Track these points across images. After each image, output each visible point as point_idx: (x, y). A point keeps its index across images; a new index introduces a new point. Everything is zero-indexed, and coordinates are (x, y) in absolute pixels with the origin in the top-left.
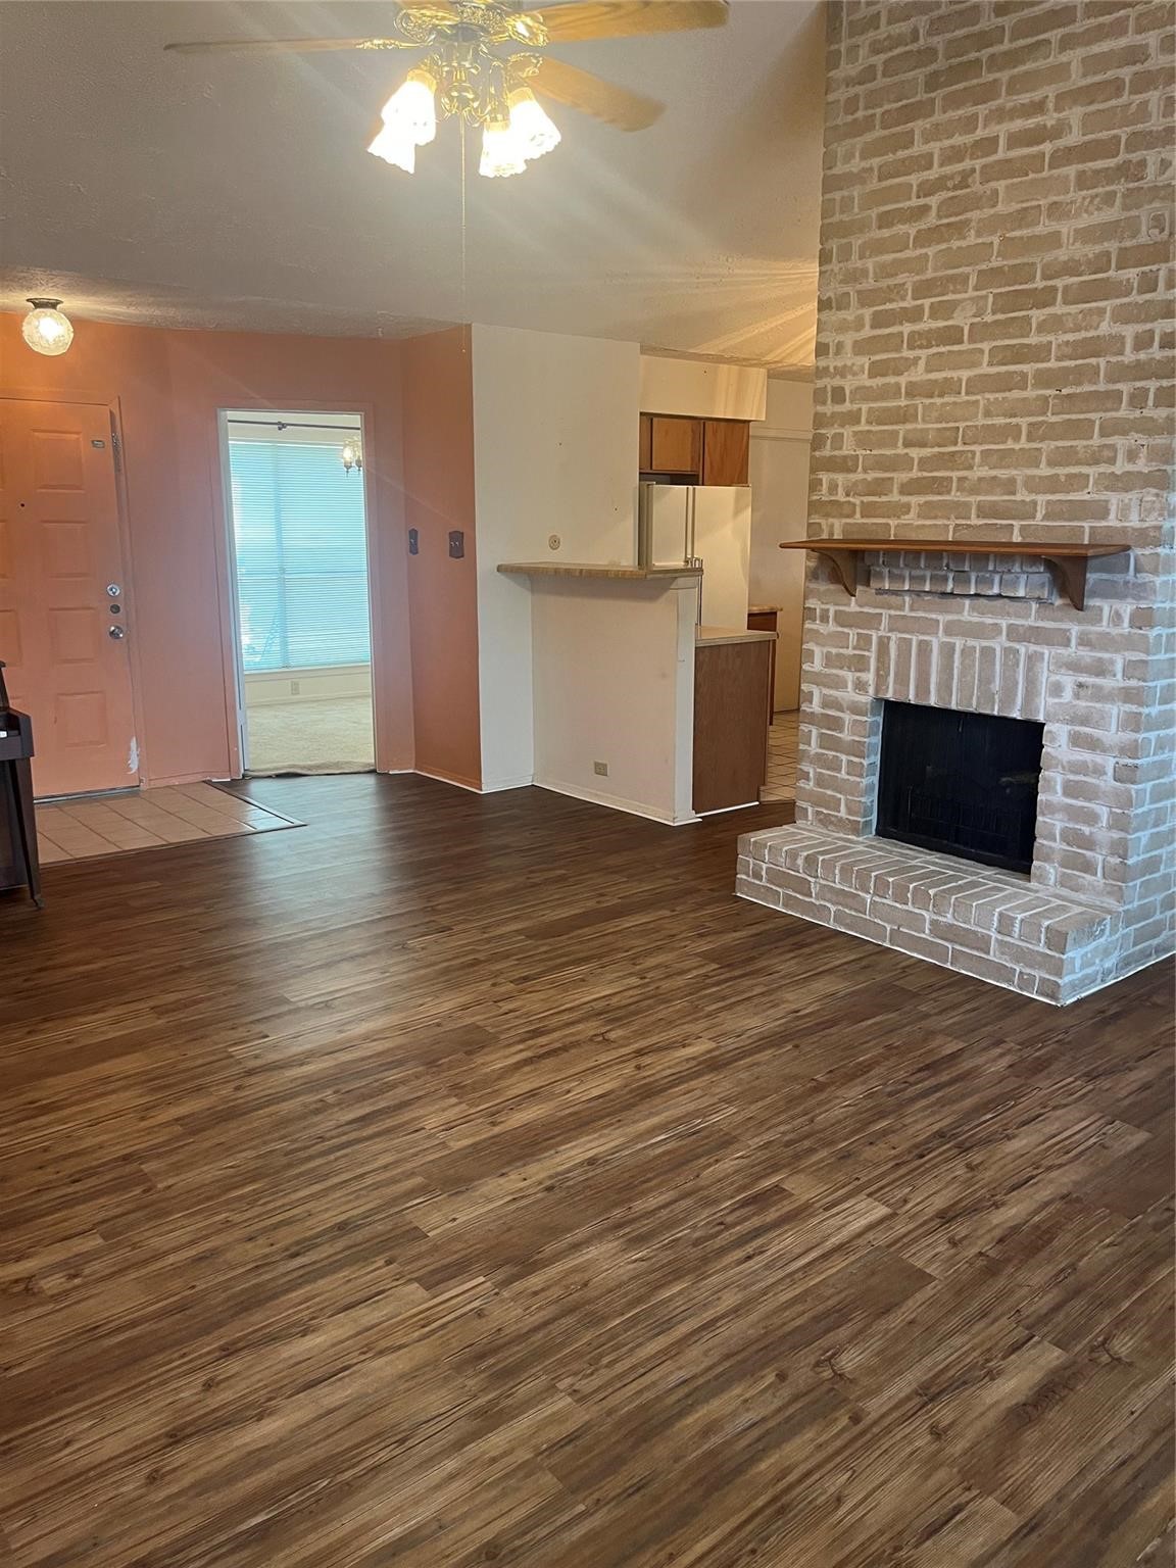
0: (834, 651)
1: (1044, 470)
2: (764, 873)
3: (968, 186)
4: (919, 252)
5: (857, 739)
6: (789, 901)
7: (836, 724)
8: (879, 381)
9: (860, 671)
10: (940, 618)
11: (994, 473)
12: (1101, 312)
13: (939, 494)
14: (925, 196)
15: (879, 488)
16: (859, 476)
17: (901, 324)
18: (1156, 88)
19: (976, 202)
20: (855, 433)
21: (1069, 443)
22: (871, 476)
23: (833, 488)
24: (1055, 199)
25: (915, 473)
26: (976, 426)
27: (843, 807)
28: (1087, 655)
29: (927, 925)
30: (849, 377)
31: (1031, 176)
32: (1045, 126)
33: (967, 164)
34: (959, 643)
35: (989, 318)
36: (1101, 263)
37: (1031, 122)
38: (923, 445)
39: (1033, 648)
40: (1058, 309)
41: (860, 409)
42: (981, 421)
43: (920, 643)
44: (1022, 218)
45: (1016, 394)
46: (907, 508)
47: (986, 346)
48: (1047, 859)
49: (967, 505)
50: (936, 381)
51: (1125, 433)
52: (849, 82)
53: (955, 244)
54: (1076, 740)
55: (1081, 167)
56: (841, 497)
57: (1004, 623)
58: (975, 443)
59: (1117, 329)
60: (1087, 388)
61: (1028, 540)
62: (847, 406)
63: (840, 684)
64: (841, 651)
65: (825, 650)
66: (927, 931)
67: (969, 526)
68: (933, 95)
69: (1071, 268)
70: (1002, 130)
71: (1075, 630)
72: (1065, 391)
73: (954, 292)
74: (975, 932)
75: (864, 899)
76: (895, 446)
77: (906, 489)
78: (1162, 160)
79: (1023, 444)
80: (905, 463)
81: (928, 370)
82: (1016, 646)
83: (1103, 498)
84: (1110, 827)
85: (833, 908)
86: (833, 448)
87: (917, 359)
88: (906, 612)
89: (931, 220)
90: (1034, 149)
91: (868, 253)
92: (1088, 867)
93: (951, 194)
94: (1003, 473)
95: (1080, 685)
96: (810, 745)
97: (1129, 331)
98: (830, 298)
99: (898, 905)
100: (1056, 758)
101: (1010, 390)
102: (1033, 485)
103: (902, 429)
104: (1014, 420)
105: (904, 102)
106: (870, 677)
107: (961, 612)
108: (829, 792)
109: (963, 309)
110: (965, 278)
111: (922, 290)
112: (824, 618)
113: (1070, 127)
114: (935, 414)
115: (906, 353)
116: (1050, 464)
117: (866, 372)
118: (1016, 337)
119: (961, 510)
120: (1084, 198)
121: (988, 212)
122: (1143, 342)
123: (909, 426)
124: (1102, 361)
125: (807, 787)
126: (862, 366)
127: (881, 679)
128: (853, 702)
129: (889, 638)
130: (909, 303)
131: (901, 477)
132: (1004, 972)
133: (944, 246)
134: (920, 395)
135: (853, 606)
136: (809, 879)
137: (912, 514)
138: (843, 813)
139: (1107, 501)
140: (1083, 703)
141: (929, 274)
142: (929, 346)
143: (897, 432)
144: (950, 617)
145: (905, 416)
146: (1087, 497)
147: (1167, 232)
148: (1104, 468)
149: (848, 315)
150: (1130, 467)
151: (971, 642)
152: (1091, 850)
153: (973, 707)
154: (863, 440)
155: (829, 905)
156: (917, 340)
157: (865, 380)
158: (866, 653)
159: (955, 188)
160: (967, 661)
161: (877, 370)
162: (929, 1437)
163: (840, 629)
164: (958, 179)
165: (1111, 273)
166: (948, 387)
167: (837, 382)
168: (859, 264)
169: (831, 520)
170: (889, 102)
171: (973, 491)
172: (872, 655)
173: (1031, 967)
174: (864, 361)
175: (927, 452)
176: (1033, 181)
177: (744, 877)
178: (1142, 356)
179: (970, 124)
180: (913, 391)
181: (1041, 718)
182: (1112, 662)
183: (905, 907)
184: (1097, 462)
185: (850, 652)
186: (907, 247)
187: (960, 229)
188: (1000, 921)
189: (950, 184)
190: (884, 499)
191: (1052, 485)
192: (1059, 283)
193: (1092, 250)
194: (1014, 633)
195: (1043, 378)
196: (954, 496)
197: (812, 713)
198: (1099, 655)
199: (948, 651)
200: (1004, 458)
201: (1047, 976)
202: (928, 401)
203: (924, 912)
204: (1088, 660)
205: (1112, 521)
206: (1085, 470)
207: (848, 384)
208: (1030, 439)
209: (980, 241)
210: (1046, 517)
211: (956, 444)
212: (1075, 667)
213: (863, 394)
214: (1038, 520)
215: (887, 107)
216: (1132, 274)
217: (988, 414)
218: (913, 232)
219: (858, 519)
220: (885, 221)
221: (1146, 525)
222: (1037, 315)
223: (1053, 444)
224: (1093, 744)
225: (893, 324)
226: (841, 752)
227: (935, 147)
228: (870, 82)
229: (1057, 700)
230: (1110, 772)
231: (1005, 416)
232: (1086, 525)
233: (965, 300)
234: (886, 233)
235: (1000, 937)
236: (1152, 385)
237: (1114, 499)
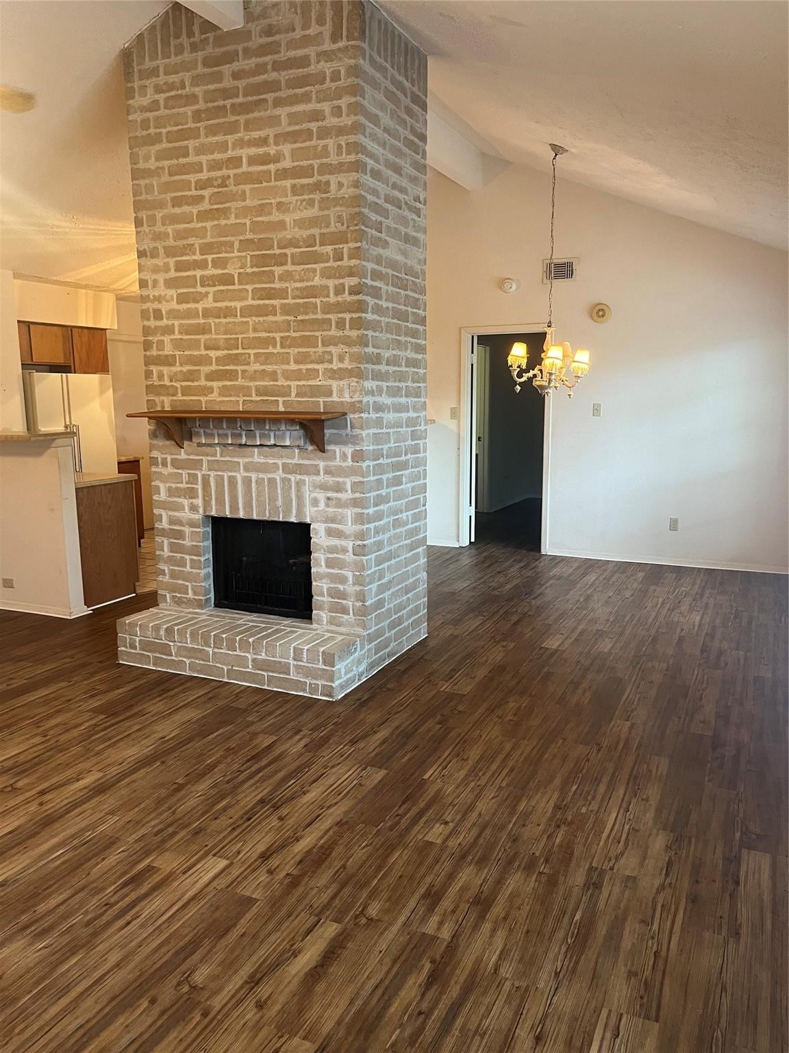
0: (174, 486)
1: (293, 367)
2: (137, 644)
3: (226, 186)
4: (200, 225)
5: (194, 544)
6: (157, 661)
7: (179, 535)
8: (185, 306)
9: (192, 498)
10: (240, 460)
11: (263, 367)
12: (314, 270)
13: (231, 380)
14: (201, 189)
15: (190, 376)
16: (177, 368)
17: (194, 269)
18: (331, 138)
19: (232, 197)
20: (172, 340)
21: (304, 350)
22: (185, 368)
23: (161, 377)
24: (281, 200)
25: (214, 367)
26: (249, 338)
27: (190, 591)
28: (330, 480)
29: (250, 663)
30: (164, 303)
31: (265, 184)
32: (269, 153)
33: (224, 172)
34: (254, 476)
35: (249, 270)
36: (311, 242)
37: (261, 150)
38: (217, 348)
39: (299, 477)
40: (289, 267)
41: (174, 324)
42: (252, 335)
43: (230, 477)
44: (262, 209)
45: (271, 318)
46: (211, 390)
47: (249, 288)
48: (321, 608)
49: (249, 388)
50: (221, 308)
51: (335, 345)
52: (144, 109)
53: (223, 222)
54: (330, 533)
55: (293, 181)
56: (167, 382)
57: (280, 462)
58: (249, 348)
59: (325, 282)
60: (312, 316)
61: (288, 410)
62: (165, 322)
63: (180, 508)
64: (178, 485)
65: (167, 485)
66: (250, 667)
67: (253, 401)
68: (198, 125)
69: (293, 243)
70: (245, 153)
71: (322, 464)
72: (299, 318)
73: (226, 252)
74: (280, 662)
75: (208, 652)
76: (199, 349)
77: (210, 377)
78: (339, 182)
79: (278, 349)
80: (208, 360)
81: (216, 301)
82: (289, 476)
83: (328, 383)
84: (354, 584)
85: (188, 661)
86: (158, 350)
87: (207, 294)
88: (218, 458)
89: (205, 206)
90: (264, 168)
91: (167, 223)
92: (344, 610)
93: (216, 190)
94: (269, 368)
95: (328, 499)
96: (163, 551)
97: (331, 283)
98: (145, 250)
99: (230, 652)
100: (318, 545)
101: (267, 316)
102: (288, 376)
103: (203, 338)
104: (271, 335)
105: (180, 127)
106: (199, 502)
107: (252, 456)
108: (180, 582)
109: (233, 263)
110: (231, 244)
111: (206, 249)
112: (164, 464)
113: (285, 156)
114: (222, 329)
115: (200, 289)
116: (296, 362)
117: (175, 300)
118: (266, 283)
119: (246, 391)
120: (297, 201)
121: (240, 204)
122: (339, 290)
123: (207, 337)
124: (318, 301)
125: (165, 580)
126: (172, 296)
127: (207, 503)
128: (190, 519)
129: (209, 475)
130: (197, 257)
131: (205, 369)
132: (299, 685)
133: (216, 222)
134: (212, 316)
135: (183, 455)
136: (170, 643)
137: (215, 394)
138: (190, 595)
139: (331, 386)
140: (331, 510)
141: (209, 239)
142: (215, 286)
143: (199, 340)
144: (247, 460)
145: (204, 330)
146: (319, 383)
147: (345, 225)
148: (326, 365)
149: (159, 262)
150: (341, 365)
151: (261, 476)
152: (345, 599)
153: (267, 516)
154: (177, 344)
155: (185, 660)
156: (205, 282)
157: (174, 305)
158: (195, 486)
159: (219, 186)
160: (260, 488)
161: (182, 299)
162: (255, 1010)
163: (176, 471)
164: (220, 181)
165: (317, 248)
166: (229, 312)
167: (156, 305)
168: (162, 229)
169: (162, 398)
170: (170, 126)
171: (252, 379)
172: (199, 487)
173: (316, 679)
174: (172, 293)
175: (220, 353)
176: (265, 187)
177: (123, 649)
178: (340, 299)
179: (223, 147)
180: (207, 313)
181: (308, 521)
182: (344, 483)
183: (235, 653)
184: (322, 362)
185: (184, 486)
186: (193, 221)
187: (225, 213)
188: (294, 653)
189: (215, 183)
190: (196, 384)
191: (298, 375)
192: (288, 251)
193: (305, 233)
194: (286, 469)
195: (286, 310)
196: (240, 382)
197: (163, 529)
198: (337, 479)
199: (248, 482)
200: (268, 359)
201: (326, 683)
202: (217, 321)
203: (247, 655)
204: (331, 482)
205: (335, 398)
206: (316, 366)
207: (164, 308)
208: (282, 347)
209: (238, 221)
210: (297, 395)
211: (238, 349)
212: (324, 487)
213: (173, 314)
214: (293, 397)
215: (169, 129)
216: (328, 249)
217: (255, 330)
218: (195, 212)
219: (180, 397)
220: (177, 202)
221: (353, 400)
222: (278, 270)
223: (297, 350)
224: (339, 534)
225: (189, 270)
226: (186, 554)
227: (204, 159)
228: (156, 111)
229: (316, 509)
230: (351, 550)
231: (266, 331)
232: (321, 400)
233: (233, 258)
234: (177, 210)
235: (295, 663)
236: (347, 316)
237: (335, 384)
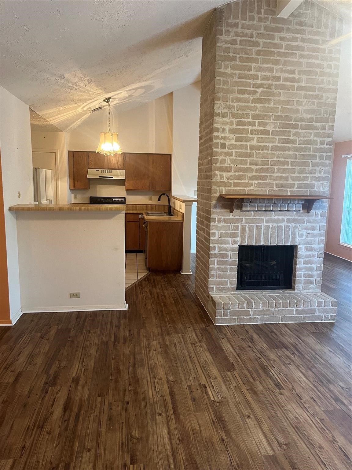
0: (224, 232)
1: (296, 175)
2: (229, 313)
3: (271, 89)
4: (253, 105)
5: (234, 260)
6: (240, 320)
7: (226, 256)
8: (240, 143)
9: (234, 237)
10: (264, 218)
11: (281, 175)
12: (311, 133)
13: (263, 180)
14: (256, 88)
15: (240, 178)
16: (232, 173)
17: (248, 126)
18: (326, 77)
19: (274, 94)
20: (231, 159)
21: (303, 168)
22: (237, 174)
23: (222, 177)
24: (298, 99)
25: (254, 174)
26: (275, 161)
28: (310, 225)
29: (295, 312)
30: (228, 140)
31: (291, 91)
32: (295, 78)
33: (270, 82)
34: (271, 225)
35: (278, 129)
36: (311, 120)
37: (291, 76)
38: (256, 165)
39: (294, 225)
40: (299, 130)
41: (232, 151)
42: (276, 159)
43: (257, 226)
44: (288, 102)
45: (287, 152)
46: (252, 185)
47: (277, 137)
48: (300, 283)
49: (273, 184)
50: (261, 146)
51: (318, 166)
52: (226, 42)
53: (267, 105)
54: (306, 249)
55: (305, 92)
56: (225, 180)
57: (285, 218)
58: (274, 165)
59: (315, 138)
60: (307, 153)
61: (292, 194)
62: (226, 150)
63: (226, 243)
64: (227, 231)
65: (220, 232)
66: (295, 314)
67: (274, 190)
68: (259, 57)
69: (302, 120)
70: (282, 75)
71: (306, 219)
72: (301, 153)
73: (266, 120)
74: (310, 309)
76: (247, 164)
77: (251, 178)
78: (327, 96)
79: (290, 167)
80: (251, 170)
81: (258, 142)
82: (289, 224)
83: (313, 183)
84: (317, 271)
85: (259, 317)
86: (221, 164)
87: (254, 138)
88: (252, 217)
89: (258, 96)
90: (292, 84)
91: (235, 101)
93: (264, 90)
94: (284, 175)
95: (308, 234)
96: (214, 265)
97: (318, 140)
98: (219, 113)
99: (284, 309)
100: (301, 255)
101: (285, 151)
102: (294, 179)
103: (248, 159)
104: (287, 160)
105: (248, 56)
106: (238, 239)
107: (271, 216)
108: (223, 280)
109: (270, 125)
110: (270, 117)
111: (254, 117)
112: (219, 221)
113: (303, 80)
114: (261, 156)
115: (249, 136)
116: (298, 173)
117: (234, 139)
118: (287, 136)
119: (271, 185)
120: (306, 101)
121: (278, 98)
122: (322, 143)
123: (251, 159)
124: (311, 146)
125: (214, 280)
126: (233, 138)
127: (243, 239)
128: (232, 248)
129: (246, 226)
130: (250, 120)
131: (250, 174)
133: (263, 105)
134: (255, 149)
135: (231, 216)
136: (249, 310)
137: (253, 186)
138: (229, 285)
139: (314, 184)
140: (309, 239)
141: (257, 112)
142: (258, 135)
143: (247, 160)
144: (267, 218)
145: (249, 155)
146: (308, 183)
147: (328, 115)
148: (313, 175)
149: (227, 120)
150: (320, 175)
151: (275, 225)
152: (312, 278)
153: (271, 242)
154: (234, 162)
155: (257, 317)
156: (252, 132)
157: (233, 142)
158: (237, 231)
159: (266, 88)
160: (274, 230)
161: (237, 140)
163: (226, 224)
164: (267, 86)
165: (313, 123)
166: (265, 148)
167: (222, 141)
168: (231, 104)
169: (221, 188)
170: (242, 54)
171: (275, 180)
172: (239, 232)
174: (232, 136)
175: (258, 167)
176: (291, 93)
177: (219, 317)
178: (322, 146)
179: (271, 70)
180: (252, 147)
181: (297, 244)
182: (316, 226)
183: (287, 309)
184: (311, 173)
185: (230, 231)
186: (249, 103)
187: (269, 101)
188: (318, 303)
189: (265, 87)
190: (243, 181)
191: (299, 179)
192: (299, 123)
193: (309, 116)
194: (288, 221)
195: (295, 149)
196: (268, 181)
197: (216, 254)
198: (313, 225)
199: (267, 228)
200: (284, 171)
201: (332, 315)
202: (258, 151)
203: (293, 308)
204: (310, 226)
205: (315, 189)
206: (308, 175)
207: (227, 142)
208: (292, 165)
209: (275, 106)
210: (298, 188)
211: (268, 166)
212: (306, 229)
213: (234, 146)
214: (295, 189)
215: (241, 55)
216: (319, 125)
217: (278, 157)
218: (251, 98)
219: (232, 188)
220: (241, 92)
221: (324, 190)
222: (293, 131)
223: (299, 168)
224: (312, 249)
225: (245, 126)
226: (228, 265)
227: (259, 73)
228: (235, 45)
229: (302, 239)
230: (317, 255)
231: (284, 158)
232: (309, 190)
233: (270, 123)
234: (241, 96)
235: (318, 308)
236: (325, 154)
237: (316, 183)
